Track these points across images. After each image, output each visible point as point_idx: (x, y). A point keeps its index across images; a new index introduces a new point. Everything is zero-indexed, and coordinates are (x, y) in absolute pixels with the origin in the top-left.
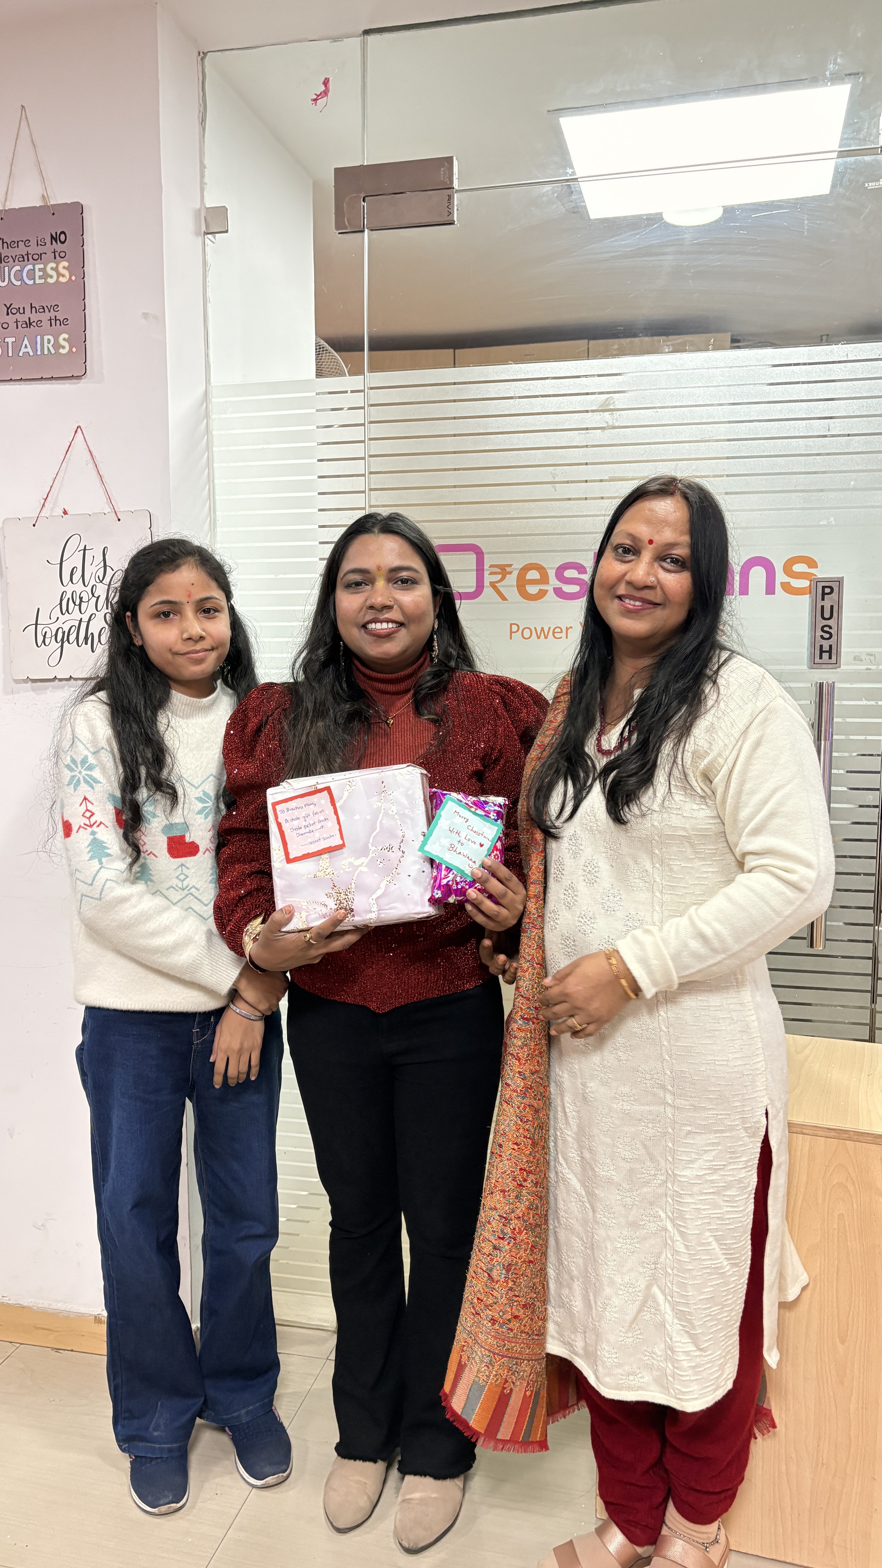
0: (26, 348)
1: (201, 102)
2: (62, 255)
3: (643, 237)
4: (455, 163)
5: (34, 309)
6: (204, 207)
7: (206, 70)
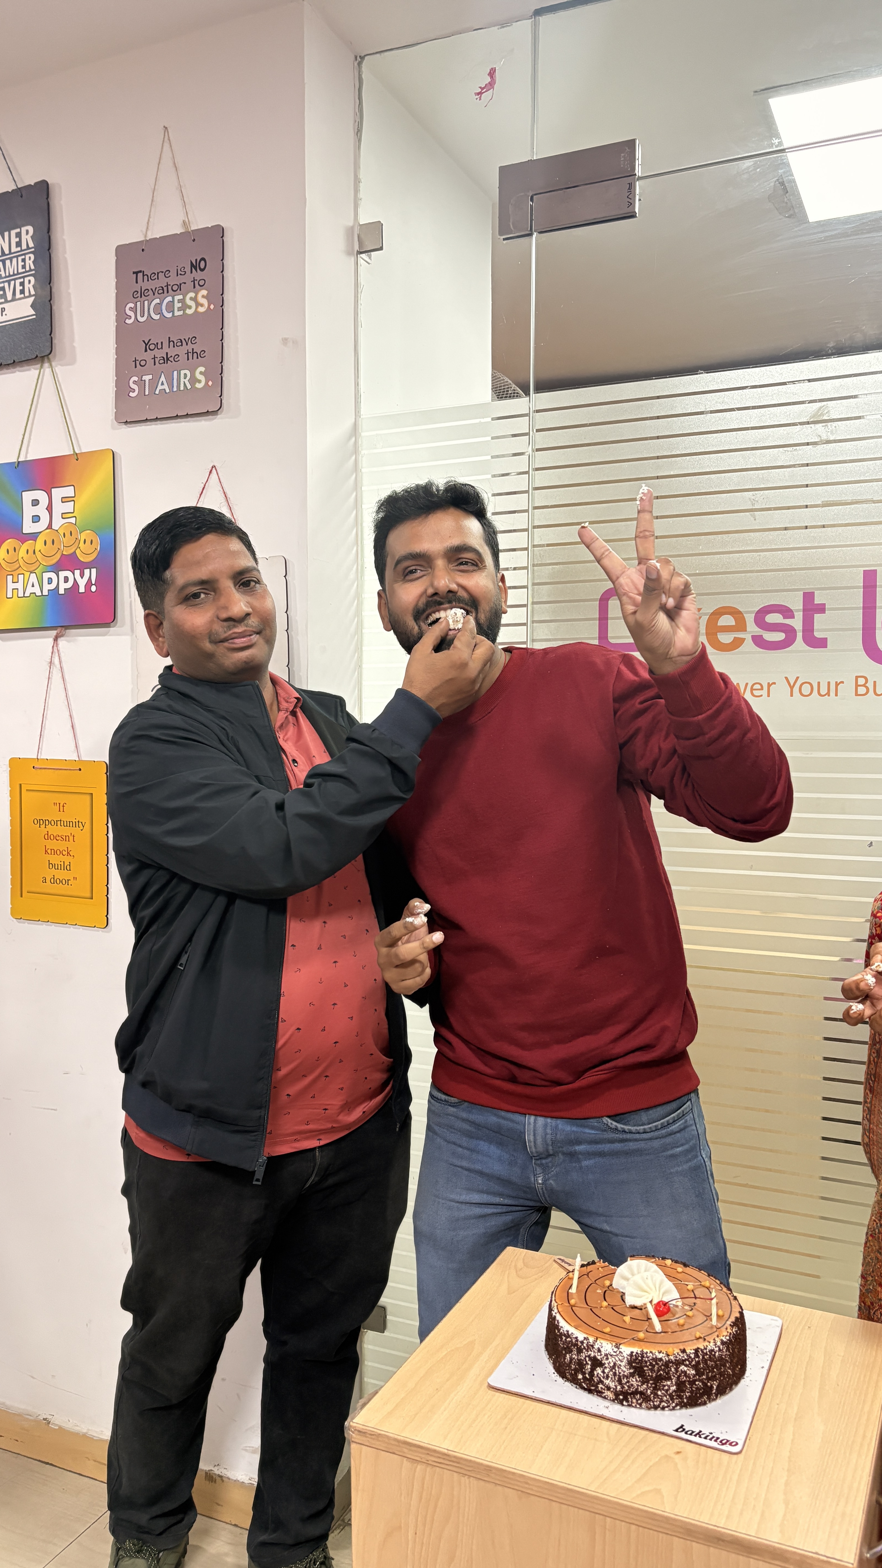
0: (163, 386)
1: (357, 110)
2: (202, 283)
4: (638, 147)
5: (171, 343)
6: (357, 224)
7: (363, 76)
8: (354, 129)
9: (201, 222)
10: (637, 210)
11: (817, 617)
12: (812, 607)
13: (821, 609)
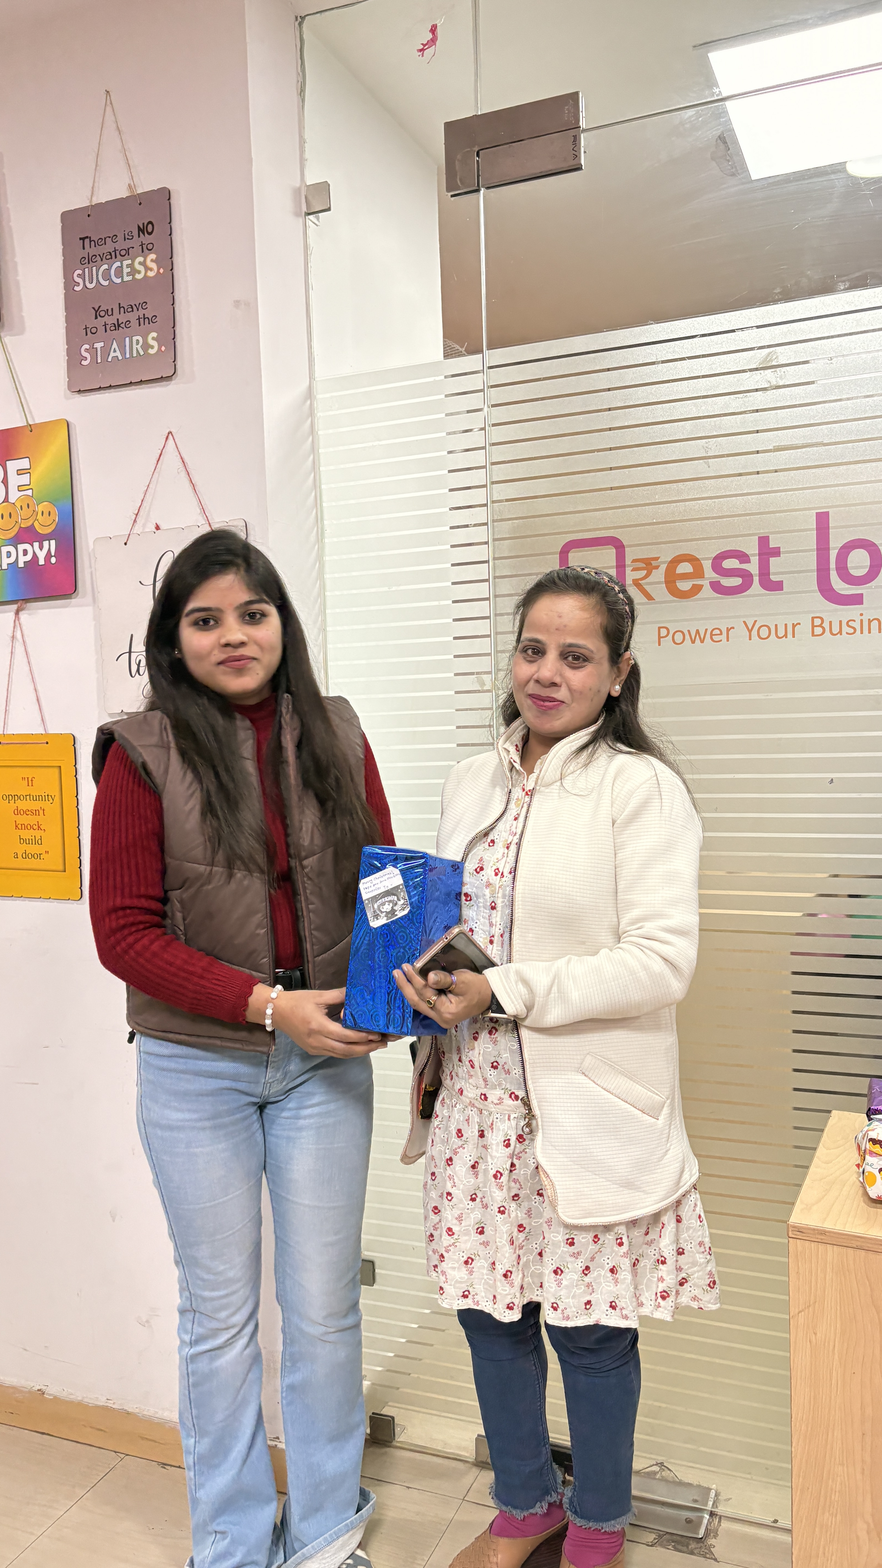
0: (115, 352)
1: (299, 71)
2: (150, 247)
4: (581, 99)
5: (122, 309)
6: (304, 185)
7: (304, 36)
8: (297, 90)
9: (146, 185)
10: (583, 164)
11: (772, 560)
12: (767, 551)
13: (776, 552)
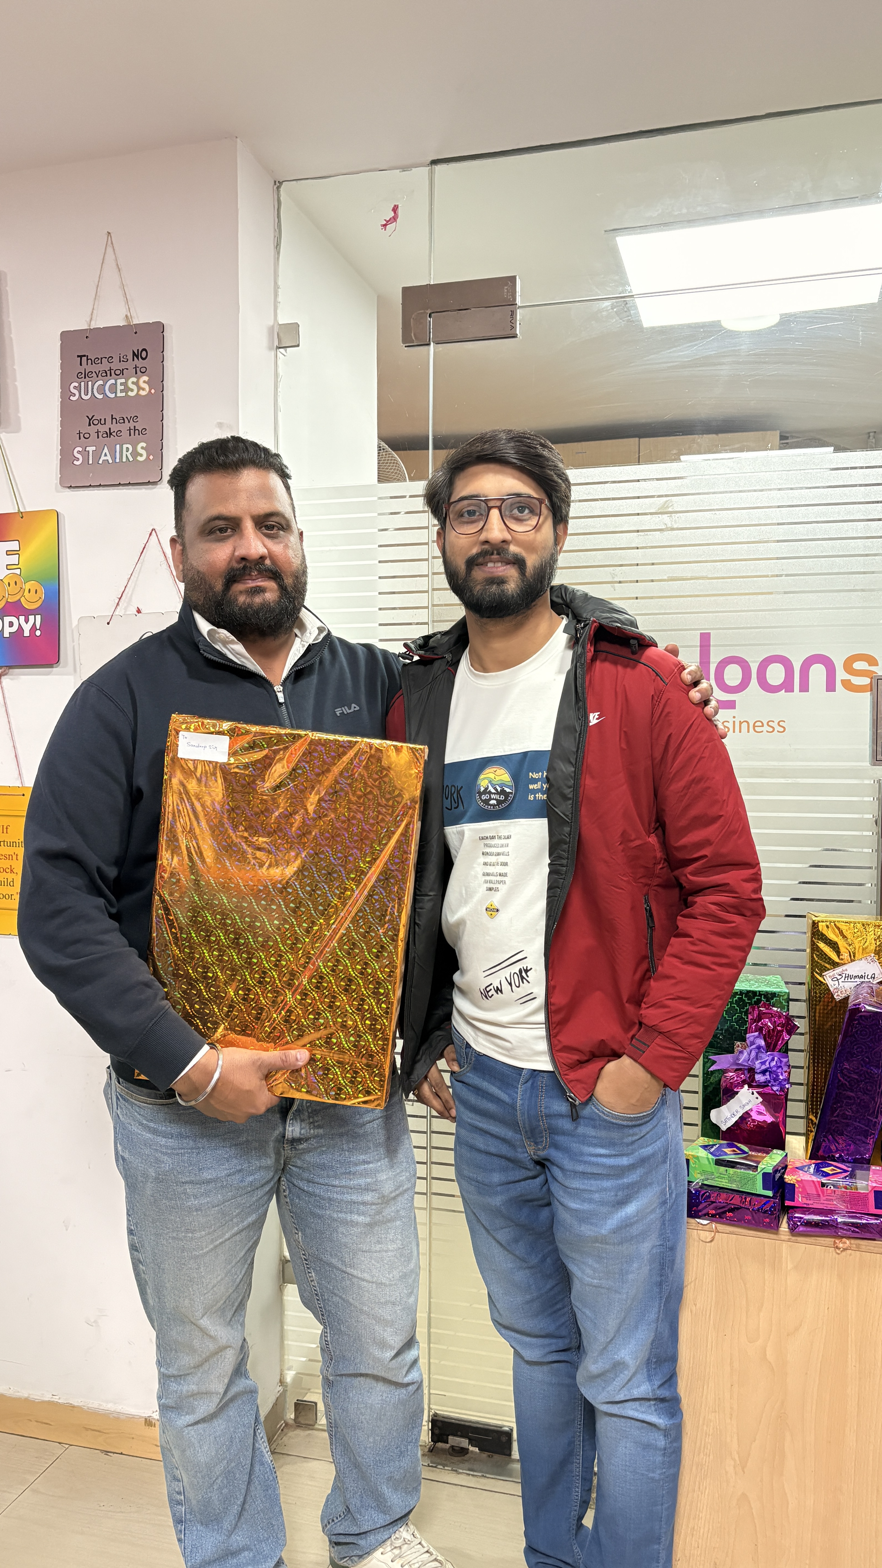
0: (106, 456)
1: (276, 228)
2: (143, 370)
3: (700, 348)
4: (518, 282)
5: (114, 420)
6: (277, 324)
7: (281, 199)
9: (141, 317)
10: (518, 332)
